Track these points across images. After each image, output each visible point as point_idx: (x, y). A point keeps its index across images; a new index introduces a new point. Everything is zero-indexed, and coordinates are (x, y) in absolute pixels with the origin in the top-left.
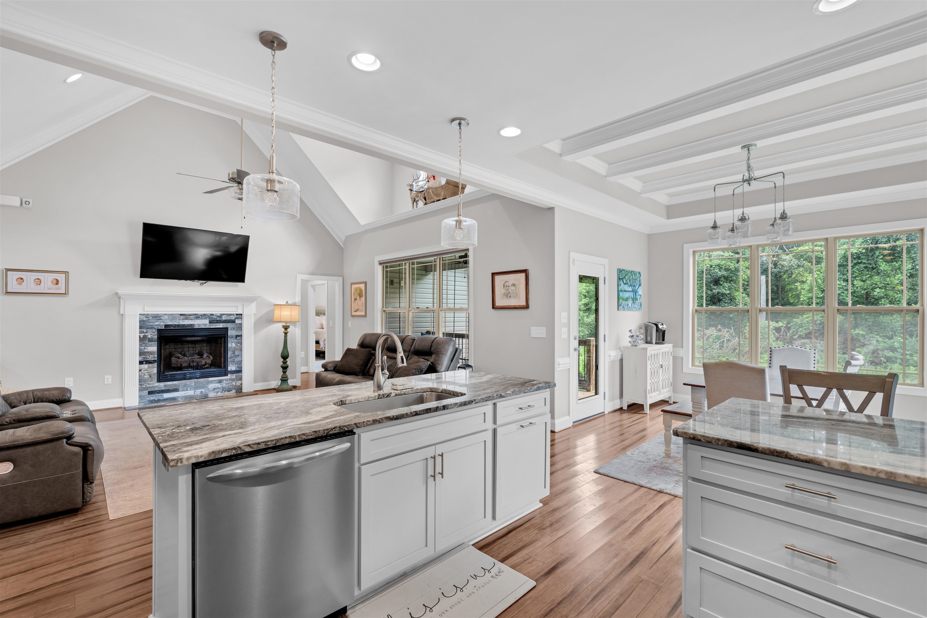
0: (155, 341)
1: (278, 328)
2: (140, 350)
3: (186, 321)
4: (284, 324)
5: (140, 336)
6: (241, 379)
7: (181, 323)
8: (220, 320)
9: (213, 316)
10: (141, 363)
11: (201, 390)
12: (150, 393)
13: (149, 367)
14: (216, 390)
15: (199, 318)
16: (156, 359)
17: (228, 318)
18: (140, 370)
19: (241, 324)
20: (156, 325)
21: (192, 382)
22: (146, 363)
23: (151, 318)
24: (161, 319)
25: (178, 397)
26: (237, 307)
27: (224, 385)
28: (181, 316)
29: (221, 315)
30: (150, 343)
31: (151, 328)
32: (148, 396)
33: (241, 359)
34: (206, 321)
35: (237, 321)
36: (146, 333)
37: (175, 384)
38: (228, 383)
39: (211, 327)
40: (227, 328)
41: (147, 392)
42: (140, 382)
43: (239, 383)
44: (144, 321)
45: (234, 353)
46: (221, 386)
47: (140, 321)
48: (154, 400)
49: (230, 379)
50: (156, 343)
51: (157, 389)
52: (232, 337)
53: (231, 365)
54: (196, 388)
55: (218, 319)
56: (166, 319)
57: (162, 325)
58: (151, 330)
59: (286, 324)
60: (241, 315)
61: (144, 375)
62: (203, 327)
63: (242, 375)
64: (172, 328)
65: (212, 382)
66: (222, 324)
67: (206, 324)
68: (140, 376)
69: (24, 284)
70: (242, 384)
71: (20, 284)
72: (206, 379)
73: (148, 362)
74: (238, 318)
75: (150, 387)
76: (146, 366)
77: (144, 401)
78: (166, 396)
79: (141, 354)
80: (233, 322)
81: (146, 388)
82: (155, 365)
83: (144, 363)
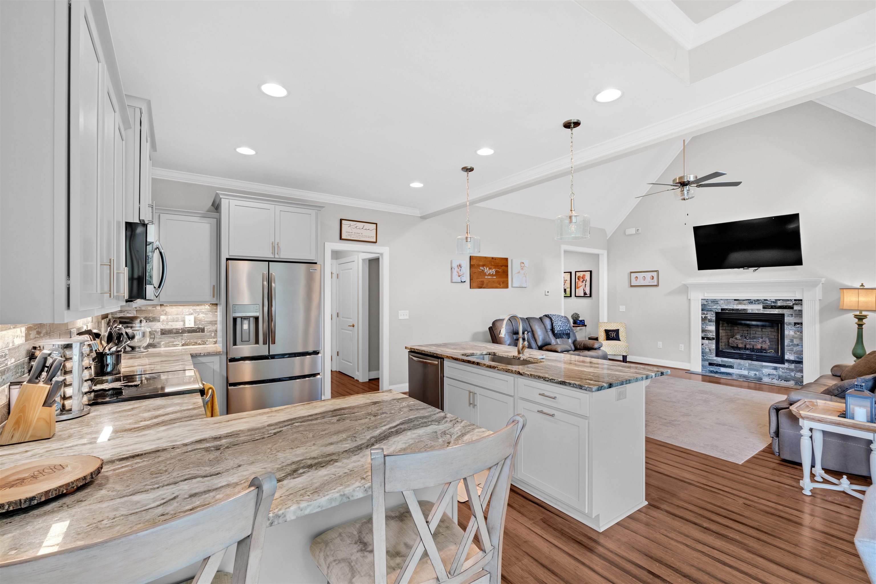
0: (713, 322)
2: (702, 328)
3: (740, 305)
4: (858, 313)
5: (702, 317)
6: (801, 371)
7: (736, 307)
8: (775, 306)
9: (767, 302)
10: (703, 338)
11: (755, 372)
12: (710, 364)
13: (709, 343)
14: (771, 376)
15: (752, 303)
16: (714, 337)
17: (785, 304)
18: (702, 344)
19: (801, 311)
20: (714, 309)
21: (747, 363)
22: (707, 339)
23: (710, 302)
24: (718, 304)
25: (733, 374)
26: (795, 292)
27: (781, 373)
28: (735, 301)
29: (776, 300)
30: (710, 323)
31: (710, 311)
32: (709, 366)
33: (801, 349)
34: (760, 307)
35: (796, 308)
36: (707, 314)
37: (731, 362)
38: (785, 372)
39: (765, 312)
40: (784, 314)
41: (708, 363)
42: (702, 353)
43: (798, 375)
44: (705, 305)
45: (792, 341)
46: (777, 373)
47: (702, 305)
48: (713, 371)
49: (787, 369)
50: (714, 323)
51: (715, 362)
52: (790, 324)
53: (788, 353)
54: (750, 369)
55: (773, 304)
56: (722, 304)
57: (719, 309)
58: (710, 312)
59: (861, 312)
60: (801, 300)
61: (706, 348)
62: (757, 312)
63: (802, 367)
64: (727, 311)
65: (767, 367)
66: (777, 310)
67: (760, 310)
68: (702, 349)
69: (638, 280)
70: (803, 377)
71: (636, 280)
72: (760, 363)
73: (708, 339)
74: (797, 304)
75: (710, 360)
76: (706, 342)
77: (706, 370)
78: (723, 370)
79: (703, 331)
80: (791, 308)
81: (707, 360)
82: (714, 341)
83: (705, 338)
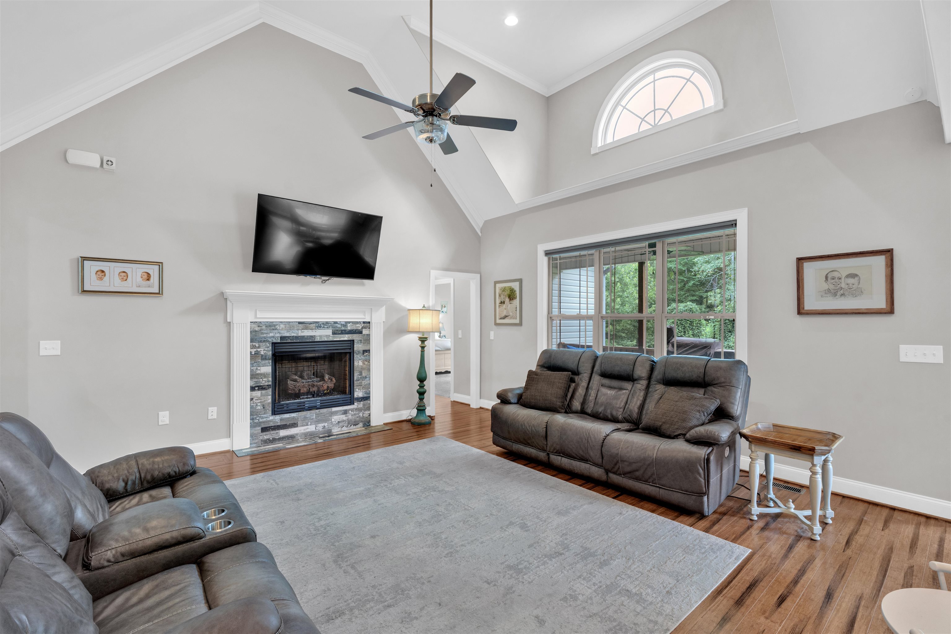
0: (269, 359)
1: (413, 339)
2: (252, 371)
3: (306, 331)
4: (421, 336)
5: (251, 353)
6: (369, 408)
7: (301, 334)
8: (345, 330)
9: (337, 325)
10: (253, 389)
11: (323, 425)
12: (264, 430)
13: (262, 395)
14: (341, 424)
15: (320, 327)
16: (270, 383)
17: (354, 327)
18: (252, 399)
19: (369, 335)
20: (270, 338)
21: (312, 414)
22: (258, 390)
23: (264, 327)
24: (276, 329)
25: (297, 434)
26: (365, 312)
27: (350, 417)
28: (300, 325)
29: (347, 322)
30: (264, 362)
31: (264, 341)
32: (262, 434)
33: (369, 382)
34: (329, 332)
35: (365, 332)
36: (259, 347)
37: (294, 418)
38: (355, 414)
39: (335, 339)
40: (353, 341)
41: (260, 428)
42: (251, 415)
43: (366, 413)
44: (256, 331)
45: (361, 373)
46: (347, 418)
47: (251, 332)
48: (269, 439)
49: (356, 409)
50: (271, 361)
51: (272, 424)
52: (359, 352)
53: (357, 390)
54: (318, 422)
55: (343, 328)
56: (282, 329)
57: (278, 337)
58: (264, 344)
59: (423, 335)
60: (369, 323)
61: (257, 405)
62: (326, 339)
63: (370, 404)
64: (289, 341)
65: (336, 413)
66: (347, 335)
67: (329, 336)
68: (252, 407)
69: (106, 279)
70: (370, 415)
71: (101, 279)
72: (329, 409)
73: (261, 388)
74: (365, 328)
75: (264, 422)
76: (258, 393)
77: (257, 441)
78: (283, 433)
79: (253, 376)
80: (360, 332)
81: (259, 424)
82: (270, 391)
83: (256, 388)
